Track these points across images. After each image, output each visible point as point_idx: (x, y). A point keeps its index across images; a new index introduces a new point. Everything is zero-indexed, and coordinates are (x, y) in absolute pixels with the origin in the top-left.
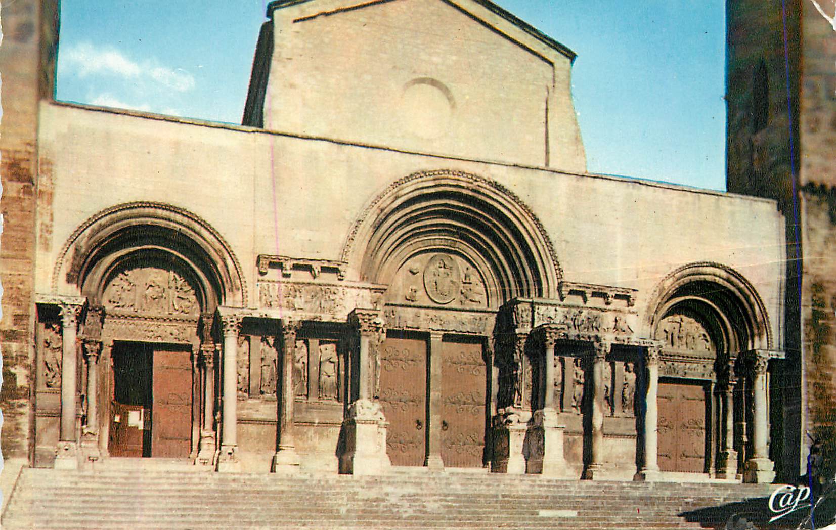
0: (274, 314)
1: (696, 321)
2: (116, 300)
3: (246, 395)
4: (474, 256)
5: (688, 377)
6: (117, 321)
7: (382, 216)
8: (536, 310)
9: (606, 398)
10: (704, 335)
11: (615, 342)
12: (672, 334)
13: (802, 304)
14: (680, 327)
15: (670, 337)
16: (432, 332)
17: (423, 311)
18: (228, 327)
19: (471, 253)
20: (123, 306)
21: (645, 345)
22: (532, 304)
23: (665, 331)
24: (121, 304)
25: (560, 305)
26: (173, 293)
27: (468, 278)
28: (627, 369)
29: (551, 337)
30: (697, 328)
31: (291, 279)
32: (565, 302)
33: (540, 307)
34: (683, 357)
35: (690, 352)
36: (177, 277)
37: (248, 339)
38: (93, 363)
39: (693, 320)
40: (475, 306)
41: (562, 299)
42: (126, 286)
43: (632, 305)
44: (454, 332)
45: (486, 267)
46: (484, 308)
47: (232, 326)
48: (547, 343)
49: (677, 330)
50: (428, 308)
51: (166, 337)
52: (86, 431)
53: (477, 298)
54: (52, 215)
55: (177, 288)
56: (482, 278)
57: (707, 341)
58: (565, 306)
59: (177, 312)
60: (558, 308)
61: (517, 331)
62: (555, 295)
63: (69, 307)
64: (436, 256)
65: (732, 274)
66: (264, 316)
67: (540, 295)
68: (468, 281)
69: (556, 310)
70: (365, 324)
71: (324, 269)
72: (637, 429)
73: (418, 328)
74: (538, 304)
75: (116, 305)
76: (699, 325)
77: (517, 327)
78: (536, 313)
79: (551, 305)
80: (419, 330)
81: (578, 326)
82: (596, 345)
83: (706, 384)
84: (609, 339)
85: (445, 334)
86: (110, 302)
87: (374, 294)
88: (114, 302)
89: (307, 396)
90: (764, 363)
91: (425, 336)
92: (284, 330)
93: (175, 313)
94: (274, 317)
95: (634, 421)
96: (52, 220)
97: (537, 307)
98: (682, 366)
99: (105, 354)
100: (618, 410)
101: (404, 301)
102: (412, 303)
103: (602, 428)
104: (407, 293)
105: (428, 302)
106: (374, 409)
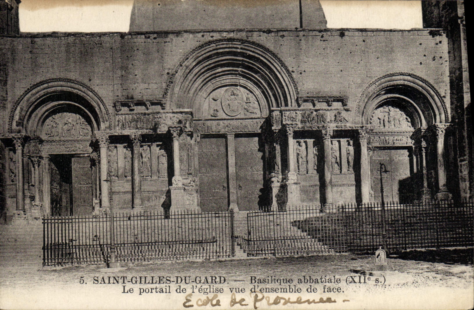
0: (126, 132)
1: (400, 110)
2: (49, 132)
3: (117, 178)
4: (251, 86)
5: (396, 145)
6: (51, 144)
7: (188, 71)
8: (284, 114)
9: (337, 163)
10: (407, 119)
11: (336, 129)
12: (384, 121)
13: (464, 91)
14: (389, 115)
15: (382, 122)
16: (228, 133)
17: (221, 122)
18: (101, 143)
19: (249, 85)
20: (53, 136)
21: (357, 128)
22: (281, 112)
23: (379, 118)
24: (52, 135)
25: (298, 110)
26: (78, 126)
27: (248, 100)
28: (349, 144)
29: (289, 130)
30: (401, 114)
31: (135, 112)
32: (302, 107)
33: (286, 112)
34: (392, 133)
35: (397, 129)
36: (81, 117)
37: (116, 147)
38: (37, 167)
39: (398, 110)
40: (253, 116)
41: (299, 106)
42: (55, 125)
43: (346, 105)
44: (241, 132)
45: (258, 92)
46: (259, 116)
47: (102, 141)
48: (288, 133)
49: (387, 117)
50: (225, 119)
51: (76, 150)
52: (33, 204)
53: (255, 111)
54: (6, 91)
55: (80, 123)
56: (257, 100)
57: (408, 121)
58: (301, 110)
59: (82, 136)
60: (297, 112)
61: (273, 128)
62: (294, 104)
63: (17, 139)
64: (228, 89)
65: (415, 78)
66: (120, 134)
67: (286, 105)
68: (248, 102)
69: (296, 113)
70: (175, 133)
71: (153, 104)
72: (355, 181)
73: (219, 132)
74: (284, 110)
75: (49, 135)
76: (403, 113)
77: (273, 126)
78: (283, 116)
79: (292, 110)
80: (220, 133)
81: (311, 121)
82: (324, 132)
83: (409, 148)
84: (332, 127)
85: (236, 134)
86: (46, 134)
87: (185, 115)
88: (49, 134)
89: (151, 176)
90: (442, 131)
91: (224, 136)
92: (132, 140)
93: (81, 137)
94: (126, 134)
95: (353, 175)
96: (7, 94)
97: (284, 112)
98: (392, 138)
99: (45, 162)
100: (345, 169)
101: (210, 117)
102: (214, 118)
103: (331, 182)
104: (212, 112)
105: (224, 116)
106: (185, 181)
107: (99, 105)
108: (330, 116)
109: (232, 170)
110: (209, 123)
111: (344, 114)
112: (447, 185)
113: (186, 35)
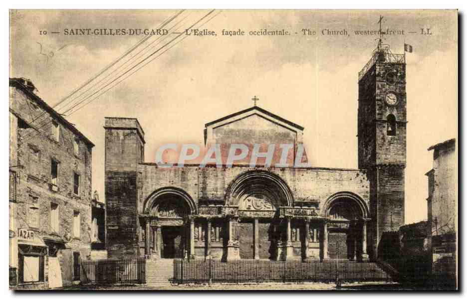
3: (198, 240)
5: (342, 228)
6: (162, 220)
7: (237, 186)
11: (312, 219)
16: (255, 218)
17: (252, 212)
19: (267, 194)
21: (322, 219)
22: (284, 209)
24: (163, 215)
29: (289, 218)
31: (209, 206)
33: (286, 209)
35: (342, 220)
40: (269, 210)
41: (294, 206)
43: (318, 207)
46: (272, 210)
48: (288, 220)
50: (254, 211)
51: (176, 224)
53: (269, 207)
58: (294, 209)
60: (292, 209)
61: (280, 217)
62: (291, 205)
64: (256, 195)
66: (201, 217)
67: (287, 205)
72: (320, 246)
73: (251, 217)
75: (161, 216)
78: (285, 211)
79: (290, 208)
81: (299, 214)
82: (305, 220)
84: (310, 218)
85: (259, 218)
87: (235, 208)
89: (216, 240)
90: (365, 222)
91: (253, 219)
92: (207, 221)
93: (178, 217)
94: (204, 217)
95: (319, 243)
98: (339, 224)
99: (159, 229)
100: (315, 240)
101: (246, 209)
102: (249, 209)
103: (308, 246)
104: (247, 207)
105: (253, 209)
106: (235, 243)
107: (190, 202)
108: (309, 212)
109: (257, 237)
110: (245, 213)
111: (316, 211)
112: (368, 250)
113: (236, 167)
